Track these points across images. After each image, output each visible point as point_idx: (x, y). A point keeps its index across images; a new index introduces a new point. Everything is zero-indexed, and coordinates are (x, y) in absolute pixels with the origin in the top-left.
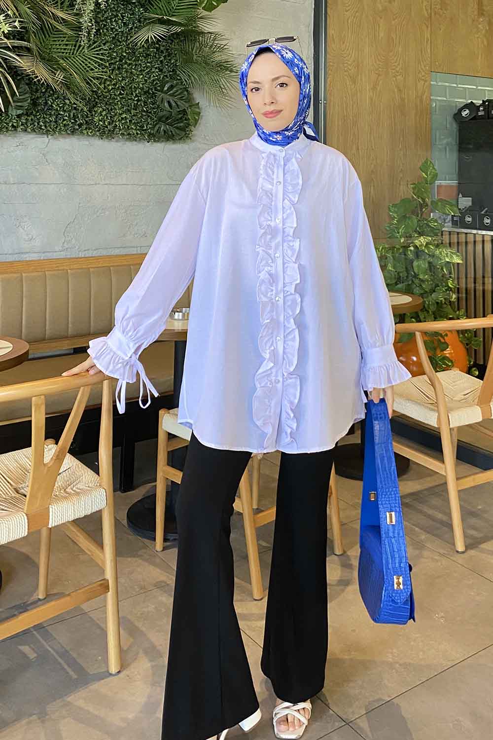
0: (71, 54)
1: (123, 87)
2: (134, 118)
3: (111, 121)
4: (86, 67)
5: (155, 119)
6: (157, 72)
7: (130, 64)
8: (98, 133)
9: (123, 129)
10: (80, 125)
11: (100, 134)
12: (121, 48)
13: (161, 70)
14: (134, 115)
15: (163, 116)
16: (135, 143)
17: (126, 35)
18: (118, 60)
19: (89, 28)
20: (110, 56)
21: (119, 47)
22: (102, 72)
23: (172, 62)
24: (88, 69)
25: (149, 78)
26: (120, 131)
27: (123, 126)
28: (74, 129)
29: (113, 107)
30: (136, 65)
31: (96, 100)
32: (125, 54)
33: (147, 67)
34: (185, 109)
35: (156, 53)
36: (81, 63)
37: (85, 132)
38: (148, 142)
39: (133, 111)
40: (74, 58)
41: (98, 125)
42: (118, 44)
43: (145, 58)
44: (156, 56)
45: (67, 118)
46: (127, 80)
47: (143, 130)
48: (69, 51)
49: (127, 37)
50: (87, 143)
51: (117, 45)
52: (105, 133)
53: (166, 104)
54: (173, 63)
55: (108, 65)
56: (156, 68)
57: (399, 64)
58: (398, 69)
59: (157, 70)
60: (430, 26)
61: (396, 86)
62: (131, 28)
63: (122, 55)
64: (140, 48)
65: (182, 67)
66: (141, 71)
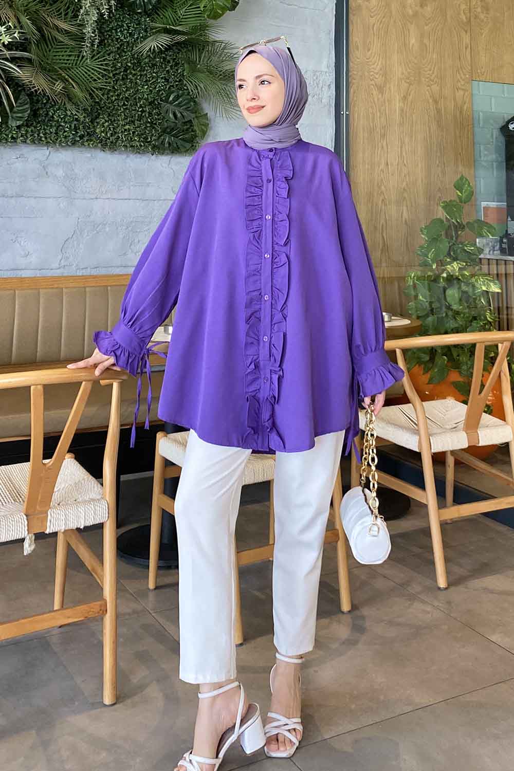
0: (74, 64)
1: (126, 98)
2: (138, 129)
3: (114, 133)
4: (89, 78)
5: (160, 131)
6: (162, 82)
7: (135, 74)
8: (99, 145)
9: (126, 140)
10: (82, 137)
11: (102, 145)
12: (125, 59)
13: (167, 80)
14: (138, 127)
15: (167, 128)
16: (139, 156)
17: (131, 45)
18: (123, 70)
19: (92, 38)
20: (114, 66)
21: (125, 57)
22: (106, 83)
23: (179, 71)
24: (91, 80)
25: (155, 88)
26: (122, 143)
27: (126, 138)
28: (75, 141)
29: (116, 119)
30: (141, 75)
31: (99, 111)
32: (130, 65)
33: (153, 78)
34: (191, 120)
35: (162, 63)
36: (85, 74)
37: (86, 144)
38: (153, 155)
39: (137, 123)
40: (77, 68)
41: (100, 137)
42: (123, 54)
43: (151, 68)
44: (162, 66)
45: (68, 130)
46: (132, 91)
47: (148, 142)
48: (72, 62)
49: (132, 47)
50: (89, 155)
51: (122, 56)
52: (107, 145)
53: (171, 115)
54: (180, 73)
55: (111, 75)
56: (162, 78)
57: (433, 73)
58: (432, 78)
59: (164, 81)
60: (469, 31)
61: (431, 97)
62: (137, 38)
63: (127, 65)
64: (145, 58)
65: (189, 77)
66: (146, 81)
